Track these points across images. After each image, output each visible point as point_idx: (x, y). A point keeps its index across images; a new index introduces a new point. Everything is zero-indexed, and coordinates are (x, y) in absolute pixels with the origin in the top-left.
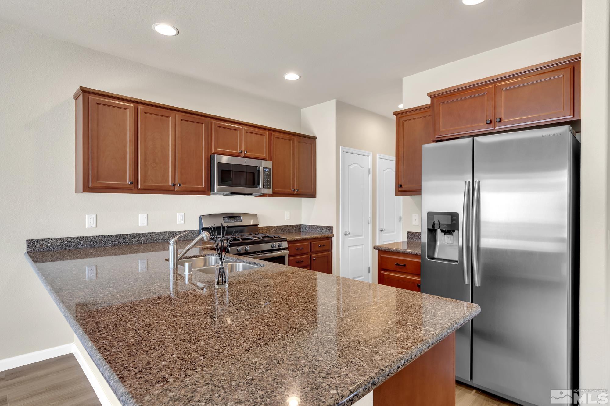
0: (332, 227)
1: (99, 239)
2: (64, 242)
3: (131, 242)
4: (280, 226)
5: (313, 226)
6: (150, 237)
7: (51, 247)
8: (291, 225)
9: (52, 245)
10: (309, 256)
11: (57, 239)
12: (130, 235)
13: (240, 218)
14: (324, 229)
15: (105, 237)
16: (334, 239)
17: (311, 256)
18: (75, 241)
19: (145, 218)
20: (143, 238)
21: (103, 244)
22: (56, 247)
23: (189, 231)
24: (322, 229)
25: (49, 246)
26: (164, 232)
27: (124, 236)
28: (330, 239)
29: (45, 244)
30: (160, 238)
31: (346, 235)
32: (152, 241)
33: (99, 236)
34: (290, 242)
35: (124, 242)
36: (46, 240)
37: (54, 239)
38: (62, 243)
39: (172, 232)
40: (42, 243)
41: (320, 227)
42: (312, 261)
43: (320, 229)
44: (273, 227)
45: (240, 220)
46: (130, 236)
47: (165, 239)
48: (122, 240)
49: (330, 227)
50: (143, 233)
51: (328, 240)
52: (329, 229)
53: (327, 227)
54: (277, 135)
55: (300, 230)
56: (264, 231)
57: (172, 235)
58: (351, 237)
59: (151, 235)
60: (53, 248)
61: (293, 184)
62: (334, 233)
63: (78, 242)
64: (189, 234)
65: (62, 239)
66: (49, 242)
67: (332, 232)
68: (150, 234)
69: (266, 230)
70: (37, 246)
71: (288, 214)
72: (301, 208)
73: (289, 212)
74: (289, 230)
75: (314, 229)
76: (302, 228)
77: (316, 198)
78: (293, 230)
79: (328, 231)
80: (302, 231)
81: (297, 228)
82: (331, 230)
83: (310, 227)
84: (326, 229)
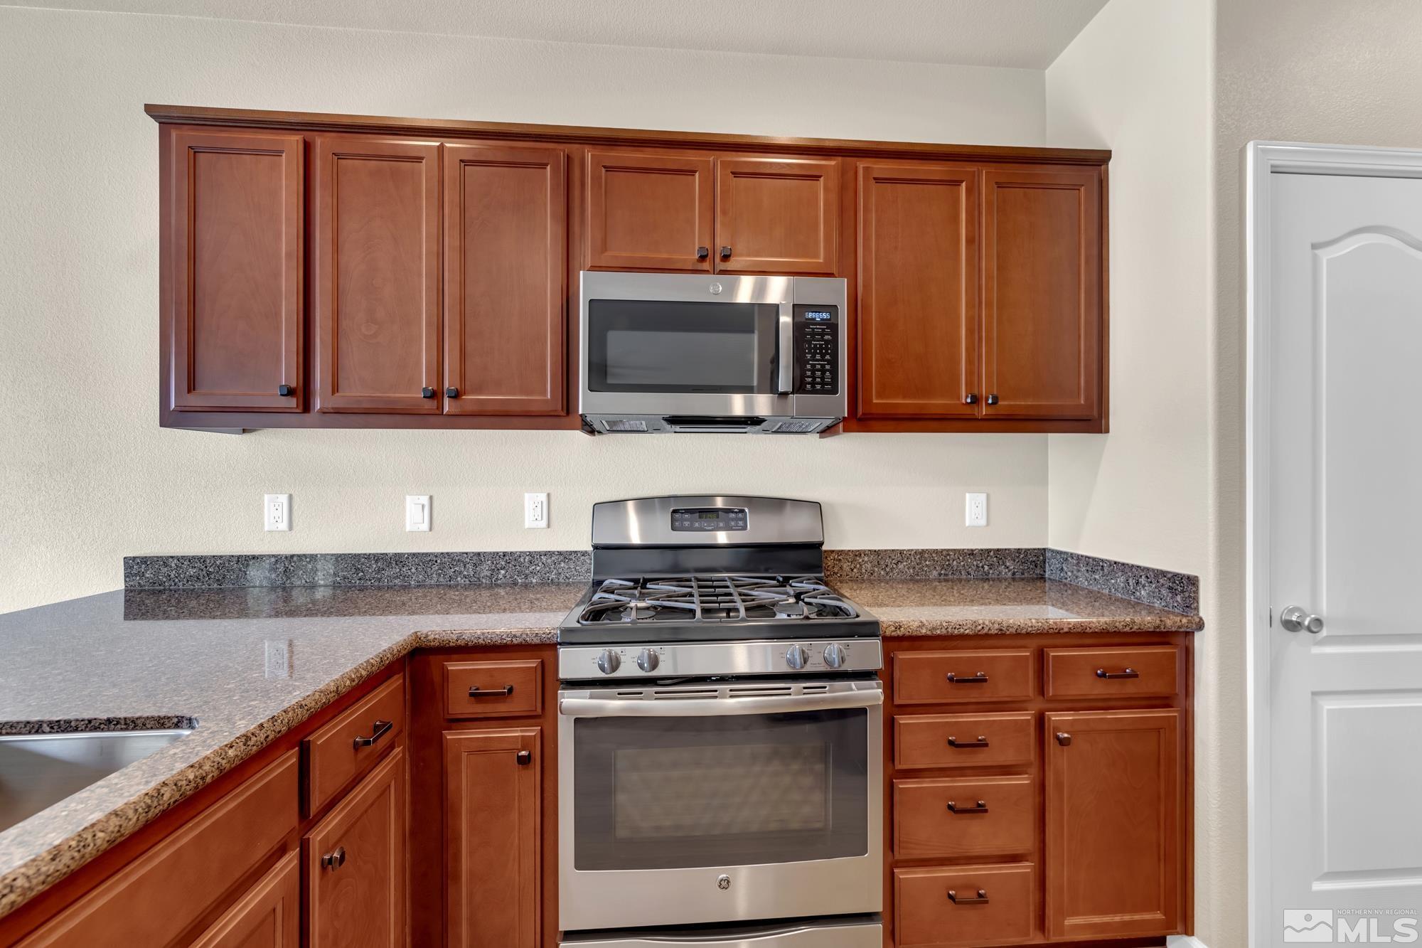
0: (1193, 581)
1: (293, 564)
2: (206, 567)
3: (379, 580)
4: (936, 551)
5: (1094, 559)
6: (436, 567)
7: (176, 580)
8: (989, 551)
9: (179, 575)
10: (1026, 716)
11: (191, 560)
12: (378, 558)
13: (740, 515)
14: (1143, 580)
15: (308, 560)
16: (1206, 647)
17: (1041, 721)
18: (232, 566)
19: (423, 506)
20: (413, 570)
21: (303, 581)
22: (188, 581)
23: (560, 553)
24: (1137, 583)
25: (172, 576)
26: (479, 554)
27: (359, 561)
28: (1180, 641)
29: (164, 570)
30: (465, 573)
31: (1292, 626)
32: (441, 579)
33: (292, 556)
34: (897, 642)
35: (360, 579)
36: (164, 561)
37: (183, 557)
38: (202, 570)
39: (505, 554)
40: (157, 566)
41: (1124, 567)
42: (1051, 745)
43: (1122, 579)
44: (901, 552)
45: (741, 523)
46: (377, 561)
47: (482, 575)
48: (353, 570)
49: (1176, 575)
50: (414, 554)
51: (1168, 643)
52: (1170, 588)
53: (1163, 573)
54: (883, 167)
55: (1038, 571)
56: (860, 569)
57: (503, 563)
58: (1331, 640)
59: (439, 561)
60: (181, 583)
61: (969, 373)
62: (1201, 614)
63: (240, 570)
64: (562, 565)
65: (202, 559)
66: (173, 565)
67: (1191, 603)
68: (436, 556)
69: (869, 566)
70: (147, 576)
71: (977, 504)
72: (1044, 481)
73: (983, 497)
74: (983, 567)
75: (1097, 577)
76: (1047, 565)
77: (1106, 434)
78: (1004, 571)
79: (1168, 596)
80: (1047, 576)
81: (1024, 562)
82: (1182, 592)
83: (1079, 562)
84: (1154, 586)
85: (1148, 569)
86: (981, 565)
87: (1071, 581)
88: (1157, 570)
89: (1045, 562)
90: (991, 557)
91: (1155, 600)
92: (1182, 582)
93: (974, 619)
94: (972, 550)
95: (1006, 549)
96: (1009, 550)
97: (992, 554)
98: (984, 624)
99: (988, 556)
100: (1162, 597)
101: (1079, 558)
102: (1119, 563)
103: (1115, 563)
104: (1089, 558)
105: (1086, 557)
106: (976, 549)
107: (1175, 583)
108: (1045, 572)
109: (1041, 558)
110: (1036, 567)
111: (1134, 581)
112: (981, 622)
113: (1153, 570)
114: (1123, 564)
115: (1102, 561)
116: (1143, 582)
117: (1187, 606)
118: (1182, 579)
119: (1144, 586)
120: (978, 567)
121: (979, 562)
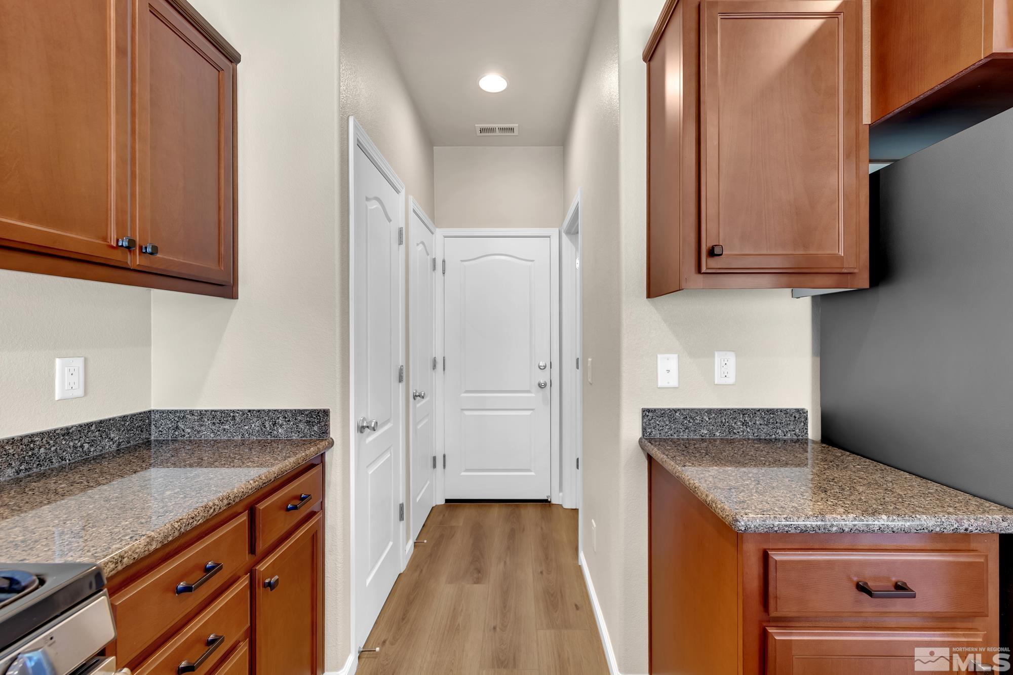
0: (326, 413)
5: (222, 412)
8: (89, 425)
10: (244, 582)
24: (274, 424)
31: (363, 429)
41: (259, 413)
42: (260, 591)
43: (257, 424)
49: (311, 411)
52: (308, 422)
53: (301, 412)
55: (144, 436)
62: (332, 436)
67: (324, 430)
71: (72, 371)
72: (146, 341)
73: (79, 363)
74: (82, 446)
75: (227, 427)
76: (153, 427)
77: (236, 300)
78: (108, 444)
79: (305, 428)
80: (152, 438)
81: (131, 430)
82: (319, 422)
83: (202, 418)
84: (291, 423)
85: (286, 411)
86: (79, 444)
87: (190, 437)
88: (295, 410)
89: (150, 425)
90: (93, 432)
91: (293, 434)
92: (319, 416)
93: (203, 504)
94: (67, 429)
95: (110, 420)
96: (114, 419)
97: (93, 428)
98: (214, 505)
99: (88, 432)
100: (300, 430)
101: (201, 414)
102: (254, 410)
103: (249, 411)
104: (215, 411)
105: (212, 411)
106: (72, 427)
107: (312, 417)
108: (150, 435)
109: (147, 421)
110: (142, 431)
111: (271, 423)
112: (211, 504)
113: (291, 411)
114: (259, 411)
115: (233, 411)
116: (281, 422)
117: (323, 433)
118: (318, 413)
119: (281, 426)
120: (75, 447)
121: (77, 442)
